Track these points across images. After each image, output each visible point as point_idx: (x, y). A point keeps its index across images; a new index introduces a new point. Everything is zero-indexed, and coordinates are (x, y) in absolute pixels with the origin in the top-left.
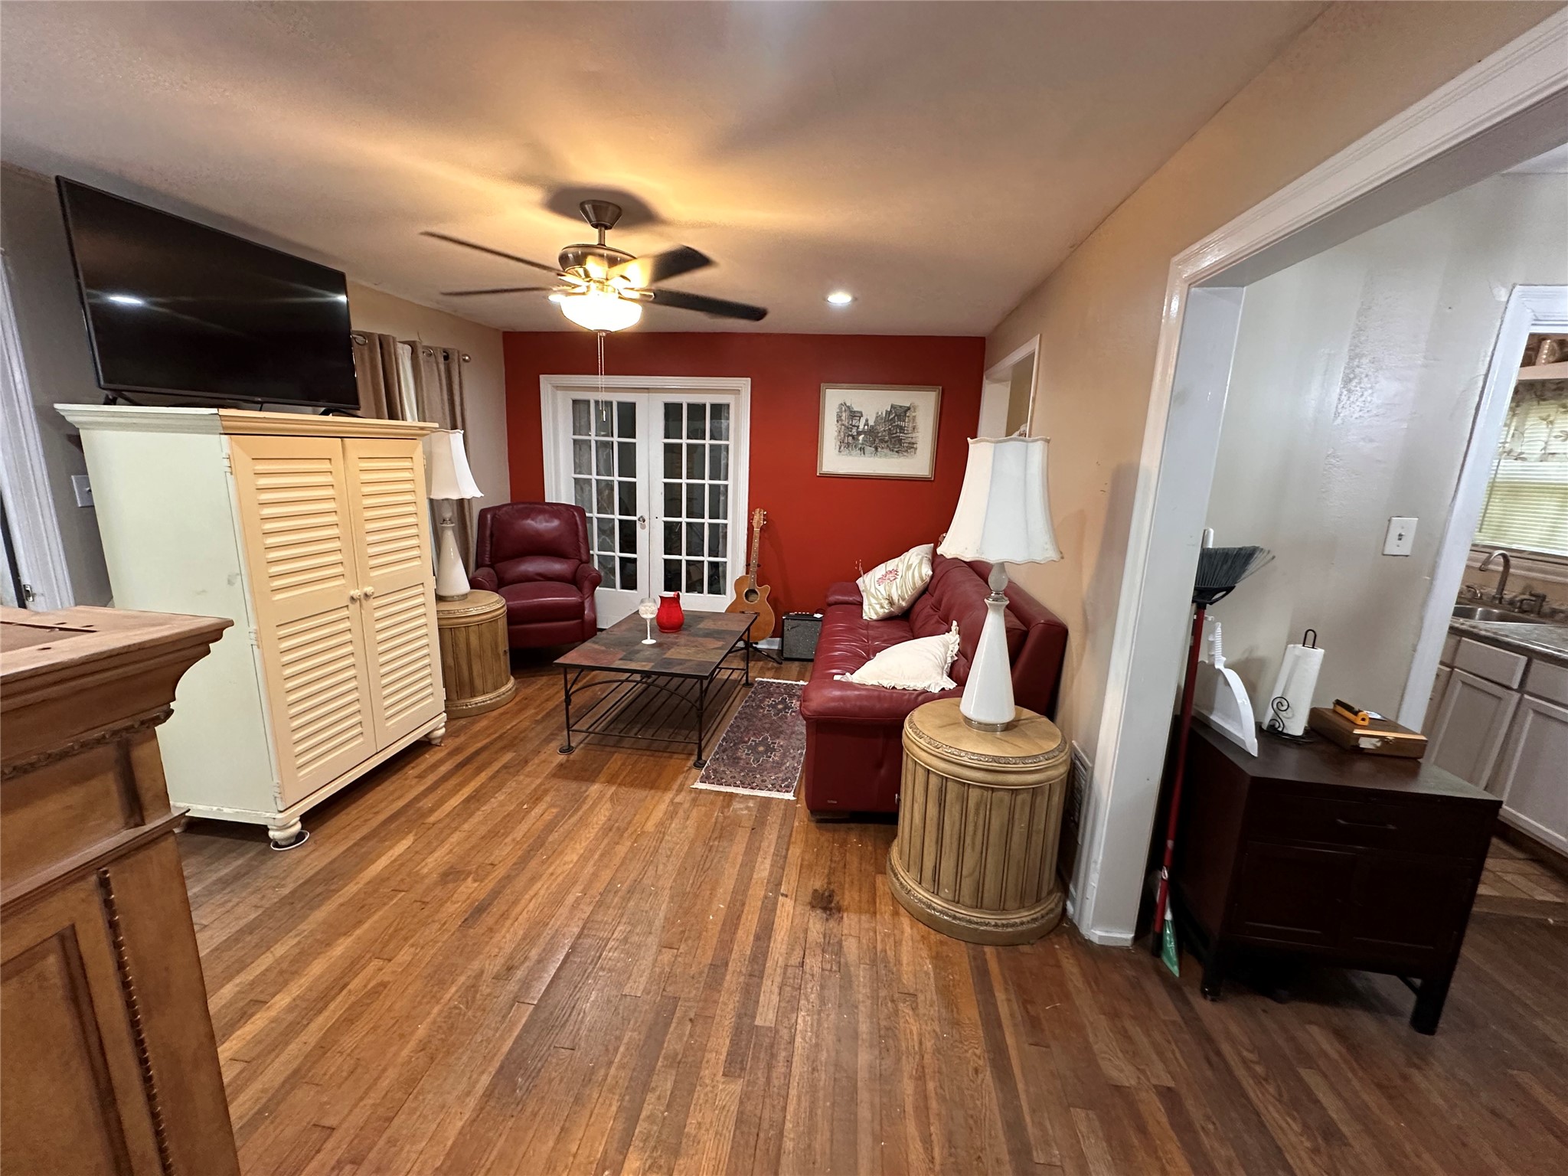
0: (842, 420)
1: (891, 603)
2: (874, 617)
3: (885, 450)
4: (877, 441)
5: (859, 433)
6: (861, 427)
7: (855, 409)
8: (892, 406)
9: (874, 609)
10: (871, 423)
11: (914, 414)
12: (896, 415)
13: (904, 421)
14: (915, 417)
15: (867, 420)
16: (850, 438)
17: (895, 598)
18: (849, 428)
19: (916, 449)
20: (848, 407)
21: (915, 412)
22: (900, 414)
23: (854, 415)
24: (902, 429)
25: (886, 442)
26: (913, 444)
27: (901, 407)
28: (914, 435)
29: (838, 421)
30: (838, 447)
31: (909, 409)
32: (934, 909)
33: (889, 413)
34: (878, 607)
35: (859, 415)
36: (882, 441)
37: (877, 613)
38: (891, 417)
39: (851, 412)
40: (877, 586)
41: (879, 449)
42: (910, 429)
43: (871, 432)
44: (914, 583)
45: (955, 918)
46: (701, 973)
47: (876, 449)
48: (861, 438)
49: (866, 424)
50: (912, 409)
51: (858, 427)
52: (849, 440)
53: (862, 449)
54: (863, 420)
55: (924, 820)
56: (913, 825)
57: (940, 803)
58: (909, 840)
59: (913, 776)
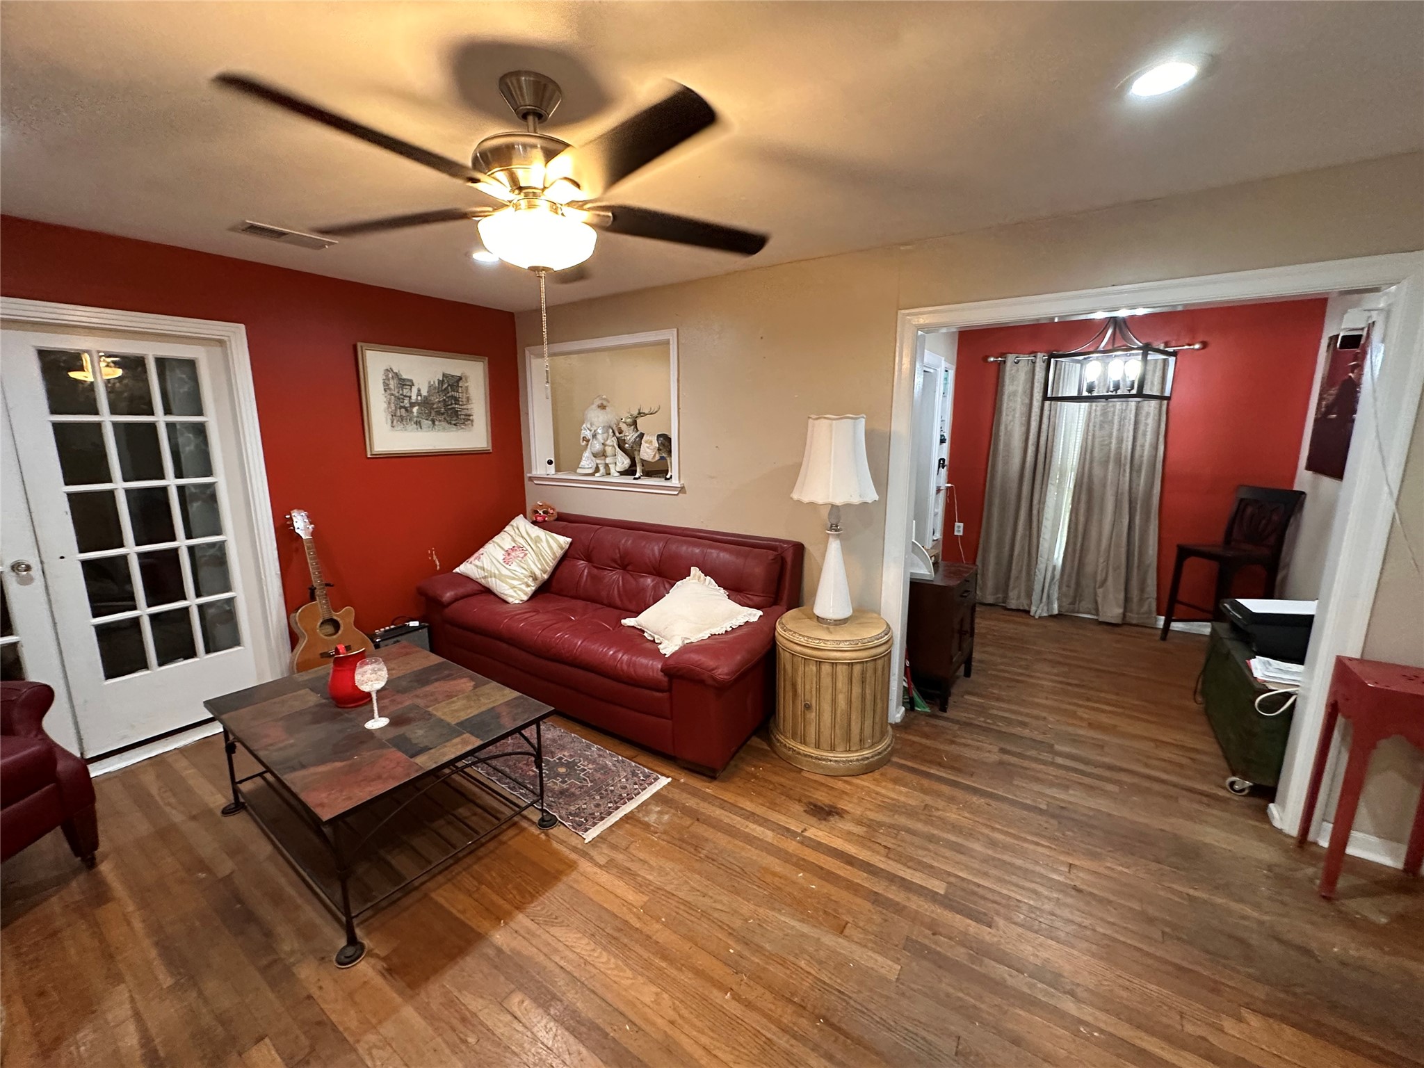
0: (390, 389)
1: (535, 579)
2: (525, 598)
3: (442, 423)
4: (433, 413)
5: (412, 405)
6: (414, 398)
7: (404, 376)
8: (444, 375)
9: (521, 590)
10: (424, 393)
11: (466, 385)
12: (449, 385)
13: (457, 392)
14: (467, 387)
15: (419, 390)
16: (403, 410)
17: (538, 573)
18: (400, 399)
19: (472, 421)
20: (396, 374)
21: (467, 382)
22: (451, 385)
23: (404, 383)
24: (456, 400)
25: (443, 414)
26: (470, 415)
27: (453, 376)
28: (469, 407)
29: (385, 390)
30: (389, 422)
31: (460, 378)
32: (868, 758)
33: (441, 382)
34: (523, 587)
35: (410, 383)
36: (439, 413)
37: (526, 594)
38: (445, 386)
39: (400, 379)
40: (507, 566)
41: (437, 423)
42: (464, 400)
43: (425, 403)
44: (554, 554)
45: (880, 753)
46: (881, 913)
47: (433, 422)
48: (415, 409)
49: (419, 394)
50: (464, 379)
51: (410, 397)
52: (402, 413)
53: (418, 423)
54: (415, 390)
55: (850, 703)
56: (839, 712)
57: (863, 681)
58: (833, 726)
59: (834, 677)
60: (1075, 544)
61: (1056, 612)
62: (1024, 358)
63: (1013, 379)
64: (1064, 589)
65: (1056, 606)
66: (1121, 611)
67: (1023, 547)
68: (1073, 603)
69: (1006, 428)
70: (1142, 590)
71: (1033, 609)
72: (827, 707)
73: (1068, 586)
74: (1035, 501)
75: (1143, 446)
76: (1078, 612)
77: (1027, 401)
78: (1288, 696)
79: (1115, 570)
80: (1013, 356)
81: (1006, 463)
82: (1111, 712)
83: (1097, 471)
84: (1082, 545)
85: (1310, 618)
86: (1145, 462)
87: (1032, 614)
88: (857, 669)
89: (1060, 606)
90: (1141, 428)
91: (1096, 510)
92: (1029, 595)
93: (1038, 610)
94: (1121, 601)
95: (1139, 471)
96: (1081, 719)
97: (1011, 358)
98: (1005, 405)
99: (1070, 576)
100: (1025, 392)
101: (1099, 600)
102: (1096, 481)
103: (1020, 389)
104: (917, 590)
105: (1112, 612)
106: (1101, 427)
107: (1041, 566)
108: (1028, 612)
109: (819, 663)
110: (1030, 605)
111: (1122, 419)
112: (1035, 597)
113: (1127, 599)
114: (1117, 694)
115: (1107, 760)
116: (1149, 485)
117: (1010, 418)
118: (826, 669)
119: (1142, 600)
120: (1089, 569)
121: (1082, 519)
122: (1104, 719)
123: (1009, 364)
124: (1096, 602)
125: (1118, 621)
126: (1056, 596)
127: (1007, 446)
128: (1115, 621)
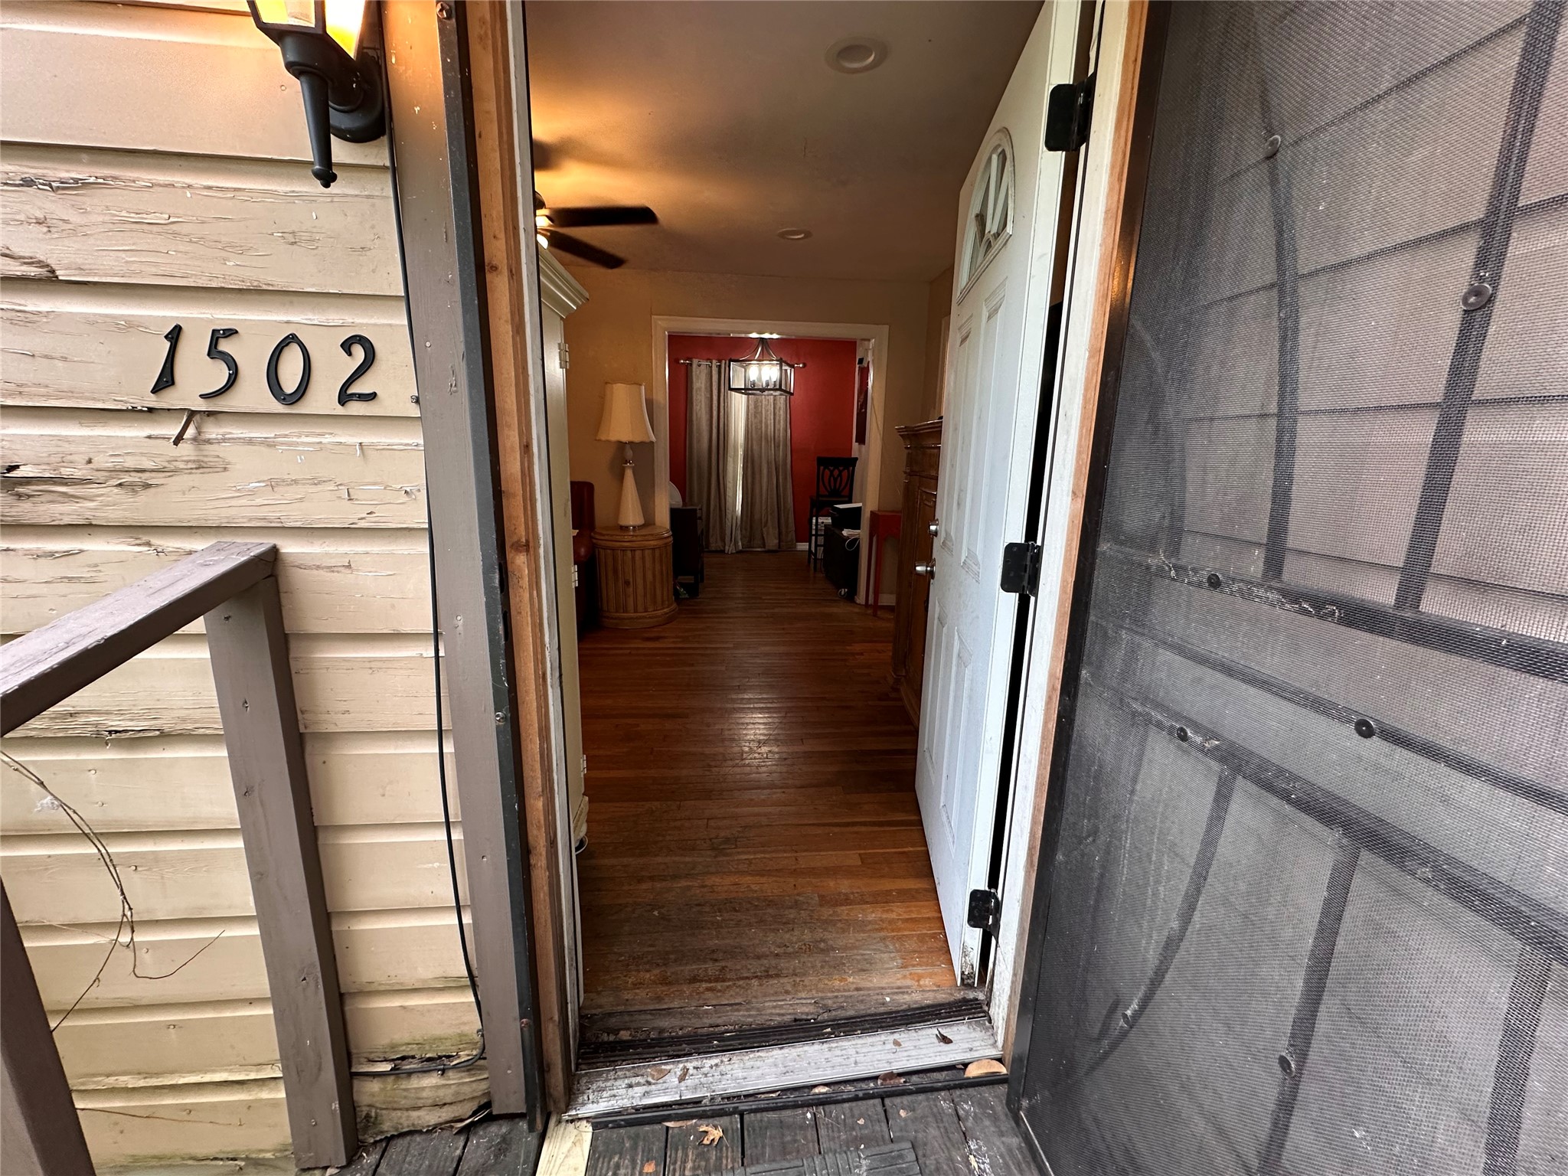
55: (654, 576)
56: (648, 583)
57: (661, 561)
58: (645, 595)
59: (643, 558)
60: (747, 498)
61: (740, 548)
62: (704, 363)
63: (698, 379)
64: (744, 531)
65: (740, 544)
66: (777, 541)
67: (716, 506)
68: (750, 541)
69: (697, 415)
70: (787, 527)
71: (727, 548)
72: (640, 581)
73: (746, 530)
74: (721, 471)
75: (779, 430)
76: (753, 547)
77: (708, 396)
78: (856, 540)
79: (771, 516)
80: (697, 360)
81: (699, 441)
83: (755, 447)
84: (752, 499)
85: (860, 508)
86: (781, 439)
87: (726, 552)
88: (657, 553)
89: (743, 545)
90: (777, 418)
91: (757, 476)
92: (723, 540)
93: (730, 548)
94: (777, 536)
95: (779, 446)
97: (695, 362)
98: (694, 398)
99: (746, 522)
100: (706, 388)
101: (765, 536)
102: (756, 456)
103: (703, 386)
104: (674, 513)
105: (772, 542)
106: (755, 417)
107: (729, 516)
108: (723, 551)
109: (633, 550)
110: (724, 547)
111: (767, 411)
112: (727, 539)
113: (780, 533)
116: (784, 454)
117: (698, 408)
118: (638, 553)
119: (787, 533)
120: (757, 516)
121: (750, 481)
123: (694, 366)
124: (763, 537)
125: (777, 548)
126: (739, 537)
127: (699, 429)
128: (774, 548)
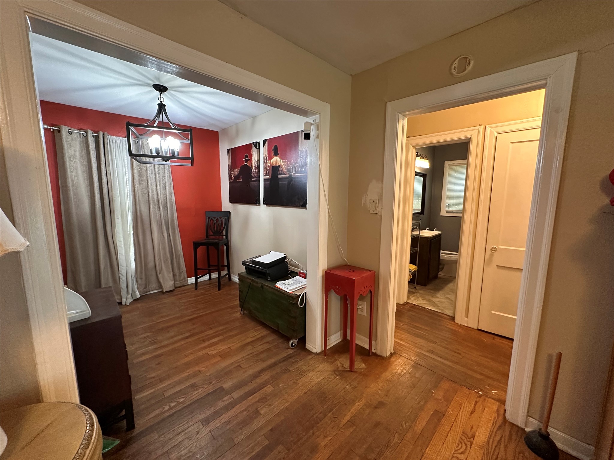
60: (140, 253)
61: (138, 296)
62: (77, 132)
63: (70, 146)
64: (139, 281)
65: (137, 293)
66: (173, 282)
67: (106, 263)
68: (145, 288)
69: (72, 181)
70: (179, 268)
71: (124, 300)
73: (141, 279)
74: (108, 231)
75: (164, 194)
76: (150, 291)
77: (85, 163)
79: (164, 262)
80: (67, 128)
81: (78, 207)
82: (220, 341)
83: (144, 209)
84: (144, 252)
86: (168, 202)
87: (124, 303)
89: (140, 292)
90: (161, 184)
91: (147, 231)
92: (119, 293)
93: (127, 300)
94: (172, 277)
95: (166, 207)
96: (214, 356)
97: (65, 129)
98: (68, 164)
99: (141, 273)
100: (82, 156)
101: (161, 280)
102: (144, 214)
103: (77, 154)
105: (168, 284)
106: (140, 183)
107: (123, 271)
108: (121, 303)
110: (121, 299)
111: (151, 179)
112: (124, 292)
113: (174, 275)
114: (211, 329)
115: (251, 372)
116: (172, 215)
117: (74, 174)
119: (180, 274)
120: (150, 265)
121: (141, 237)
122: (222, 347)
123: (64, 133)
124: (159, 282)
125: (173, 288)
126: (136, 287)
127: (76, 194)
128: (171, 289)
